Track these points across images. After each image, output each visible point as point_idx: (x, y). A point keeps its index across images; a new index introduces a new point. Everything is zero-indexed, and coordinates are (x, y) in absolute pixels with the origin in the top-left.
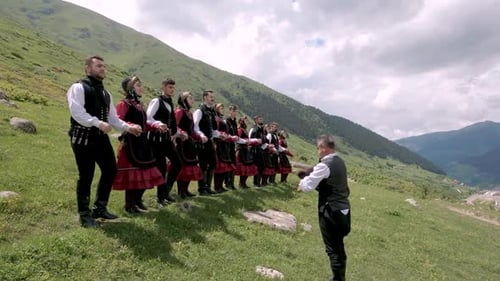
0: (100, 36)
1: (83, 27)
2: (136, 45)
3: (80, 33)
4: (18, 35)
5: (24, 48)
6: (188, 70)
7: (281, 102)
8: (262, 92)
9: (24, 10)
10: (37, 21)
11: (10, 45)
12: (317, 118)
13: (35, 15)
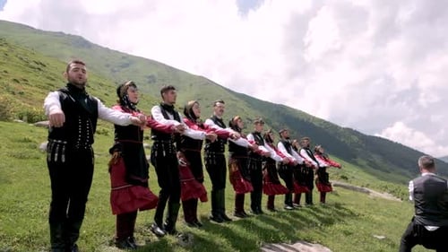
0: (163, 80)
1: (150, 75)
2: (191, 85)
3: (148, 80)
4: (101, 85)
5: (106, 94)
6: (234, 102)
7: (318, 126)
8: (301, 118)
9: (108, 66)
10: (117, 73)
11: (97, 92)
12: (355, 139)
13: (116, 69)
